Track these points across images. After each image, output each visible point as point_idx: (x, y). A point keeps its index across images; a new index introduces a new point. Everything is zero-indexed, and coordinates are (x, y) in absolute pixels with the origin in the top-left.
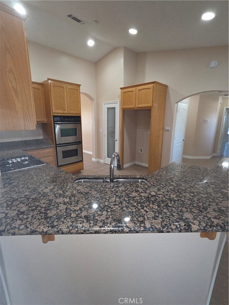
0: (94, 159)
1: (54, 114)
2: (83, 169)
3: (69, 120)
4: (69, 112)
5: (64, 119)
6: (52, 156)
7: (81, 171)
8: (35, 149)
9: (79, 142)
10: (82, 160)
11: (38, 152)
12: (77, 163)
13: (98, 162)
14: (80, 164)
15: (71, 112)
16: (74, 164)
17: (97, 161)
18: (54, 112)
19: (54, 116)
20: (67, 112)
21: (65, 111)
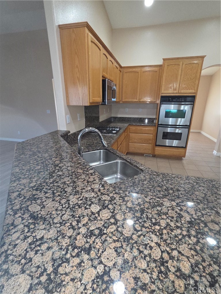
0: (215, 152)
1: (163, 95)
4: (180, 92)
5: (172, 99)
7: (182, 158)
9: (186, 126)
12: (178, 148)
19: (162, 97)
20: (177, 92)
21: (176, 90)
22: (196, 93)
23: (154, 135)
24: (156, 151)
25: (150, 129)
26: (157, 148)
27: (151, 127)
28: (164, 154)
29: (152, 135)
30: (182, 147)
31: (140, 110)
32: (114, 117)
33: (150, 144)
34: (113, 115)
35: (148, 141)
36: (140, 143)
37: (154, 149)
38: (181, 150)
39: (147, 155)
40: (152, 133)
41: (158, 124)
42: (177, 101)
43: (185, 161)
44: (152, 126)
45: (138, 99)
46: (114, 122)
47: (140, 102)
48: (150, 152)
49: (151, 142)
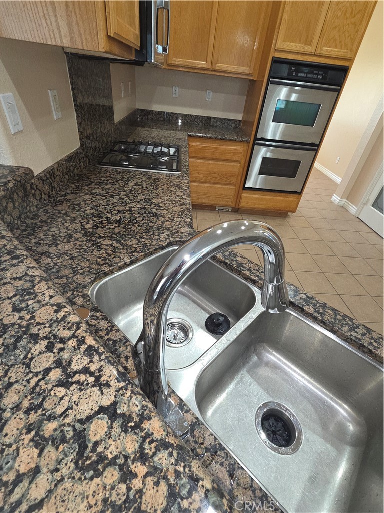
0: (336, 199)
1: (278, 55)
2: (294, 211)
3: (310, 75)
4: (318, 51)
5: (297, 72)
6: (240, 162)
7: (290, 214)
8: (211, 138)
9: (313, 144)
10: (299, 191)
11: (215, 145)
12: (287, 195)
13: (343, 207)
14: (292, 198)
15: (326, 50)
16: (279, 194)
17: (342, 205)
18: (278, 46)
19: (276, 61)
20: (313, 51)
21: (310, 44)
22: (351, 60)
23: (243, 165)
24: (243, 200)
25: (235, 150)
26: (246, 195)
27: (240, 144)
28: (257, 206)
29: (239, 165)
30: (295, 193)
31: (210, 95)
32: (143, 110)
33: (231, 184)
34: (140, 105)
35: (227, 178)
36: (211, 183)
37: (238, 197)
38: (291, 199)
39: (222, 208)
40: (238, 159)
41: (256, 139)
42: (307, 77)
43: (294, 220)
44: (242, 141)
45: (210, 59)
46: (143, 125)
47: (215, 70)
48: (230, 203)
49: (233, 180)
